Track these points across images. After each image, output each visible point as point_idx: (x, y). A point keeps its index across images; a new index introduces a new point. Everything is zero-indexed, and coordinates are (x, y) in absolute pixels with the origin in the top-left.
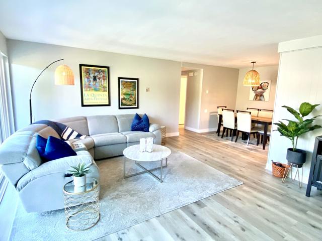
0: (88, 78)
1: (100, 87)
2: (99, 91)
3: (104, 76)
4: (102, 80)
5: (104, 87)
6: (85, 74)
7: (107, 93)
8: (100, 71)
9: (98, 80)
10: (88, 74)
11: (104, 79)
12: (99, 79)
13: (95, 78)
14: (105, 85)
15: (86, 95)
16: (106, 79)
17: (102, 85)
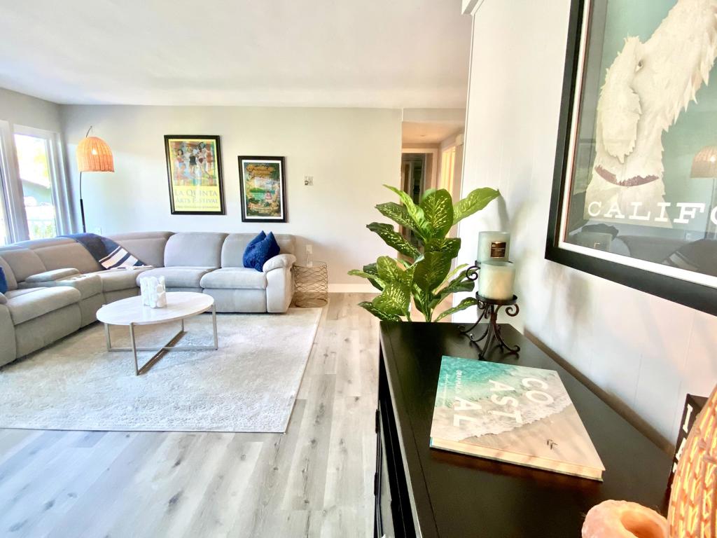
0: (180, 161)
1: (203, 176)
2: (201, 184)
3: (209, 156)
4: (207, 164)
5: (212, 177)
6: (175, 154)
7: (217, 188)
8: (202, 146)
9: (198, 162)
10: (180, 152)
11: (210, 162)
12: (201, 160)
13: (193, 160)
14: (212, 173)
15: (178, 193)
16: (214, 161)
17: (206, 172)
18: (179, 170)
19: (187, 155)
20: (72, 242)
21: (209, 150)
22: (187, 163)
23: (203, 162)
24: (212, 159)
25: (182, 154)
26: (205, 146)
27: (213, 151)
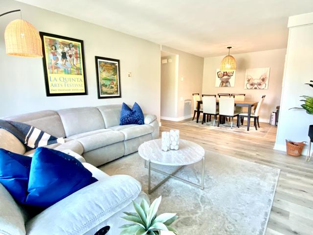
0: (54, 54)
1: (72, 68)
2: (71, 73)
3: (76, 53)
4: (75, 59)
5: (78, 69)
7: (82, 77)
8: (71, 46)
10: (54, 48)
11: (77, 58)
12: (70, 56)
13: (64, 55)
14: (78, 66)
16: (80, 58)
17: (74, 65)
18: (53, 62)
21: (76, 49)
23: (72, 58)
24: (78, 55)
25: (56, 49)
26: (73, 46)
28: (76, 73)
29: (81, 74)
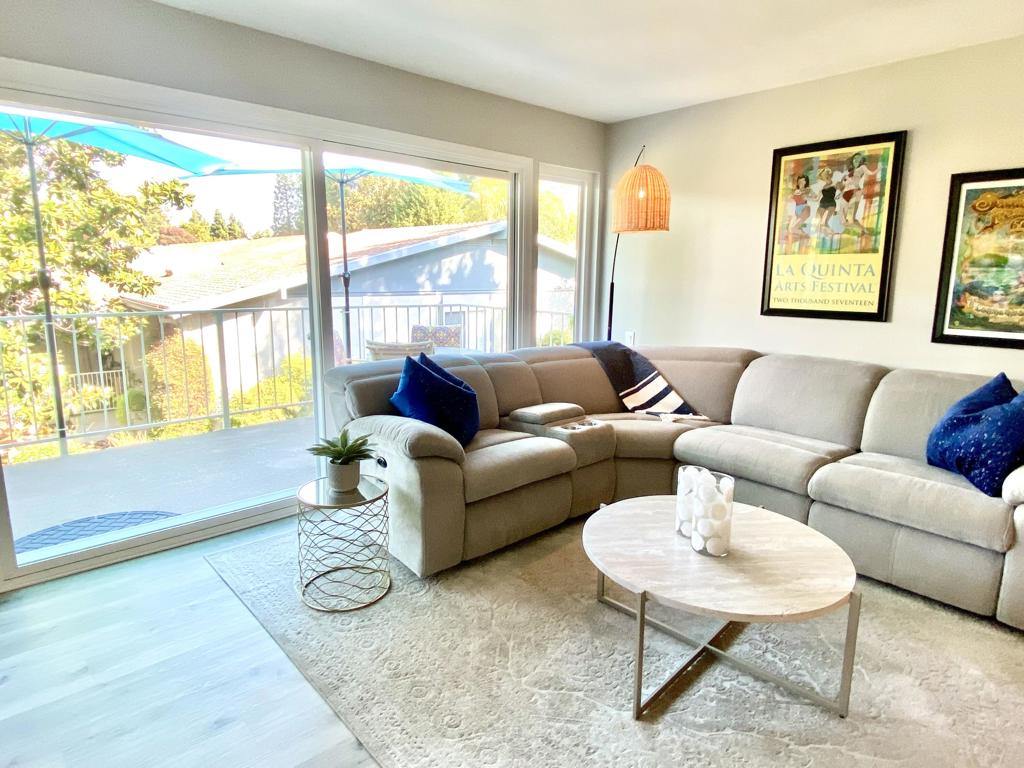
0: (799, 201)
3: (871, 182)
4: (863, 202)
5: (867, 233)
6: (791, 186)
7: (876, 260)
8: (856, 162)
9: (840, 202)
10: (803, 182)
11: (869, 197)
12: (848, 196)
13: (828, 197)
14: (870, 223)
15: (783, 270)
16: (881, 194)
17: (855, 221)
18: (794, 222)
19: (817, 188)
20: (588, 357)
21: (874, 168)
22: (814, 205)
23: (853, 200)
24: (877, 188)
25: (807, 185)
26: (863, 161)
27: (884, 171)
28: (857, 247)
29: (875, 251)
